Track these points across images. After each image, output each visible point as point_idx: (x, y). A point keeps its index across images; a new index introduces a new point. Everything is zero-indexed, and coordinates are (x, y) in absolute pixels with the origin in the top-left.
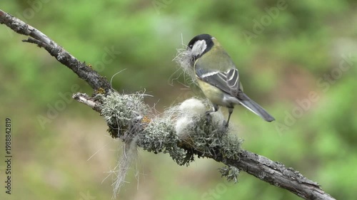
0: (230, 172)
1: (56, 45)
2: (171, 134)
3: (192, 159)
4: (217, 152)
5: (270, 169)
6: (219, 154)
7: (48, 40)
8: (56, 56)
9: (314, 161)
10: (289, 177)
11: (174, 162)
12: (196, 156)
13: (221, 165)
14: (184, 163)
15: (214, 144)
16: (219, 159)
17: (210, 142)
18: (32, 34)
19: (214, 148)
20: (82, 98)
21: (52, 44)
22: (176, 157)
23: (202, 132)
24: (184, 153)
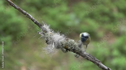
0: (77, 56)
1: (34, 18)
2: (62, 44)
3: (67, 52)
4: (74, 50)
5: (88, 56)
6: (75, 51)
7: (32, 17)
8: (34, 21)
9: (112, 57)
10: (93, 58)
11: (62, 52)
12: (68, 51)
13: (75, 54)
14: (65, 52)
15: (73, 48)
16: (74, 52)
17: (72, 47)
18: (28, 15)
19: (73, 49)
20: (39, 33)
21: (33, 18)
22: (63, 51)
23: (71, 45)
24: (65, 50)
